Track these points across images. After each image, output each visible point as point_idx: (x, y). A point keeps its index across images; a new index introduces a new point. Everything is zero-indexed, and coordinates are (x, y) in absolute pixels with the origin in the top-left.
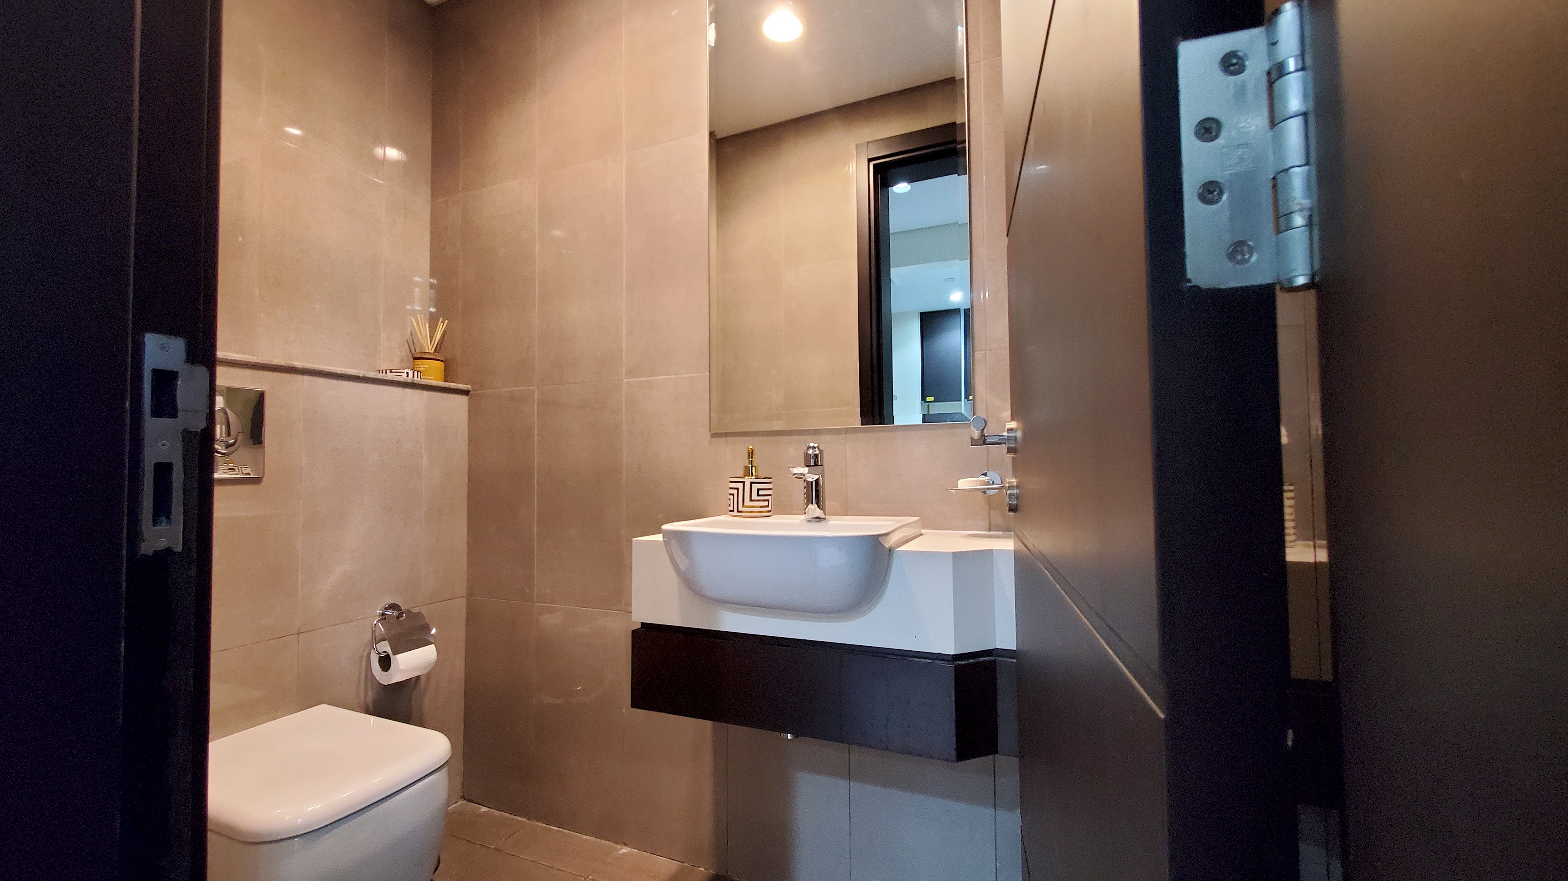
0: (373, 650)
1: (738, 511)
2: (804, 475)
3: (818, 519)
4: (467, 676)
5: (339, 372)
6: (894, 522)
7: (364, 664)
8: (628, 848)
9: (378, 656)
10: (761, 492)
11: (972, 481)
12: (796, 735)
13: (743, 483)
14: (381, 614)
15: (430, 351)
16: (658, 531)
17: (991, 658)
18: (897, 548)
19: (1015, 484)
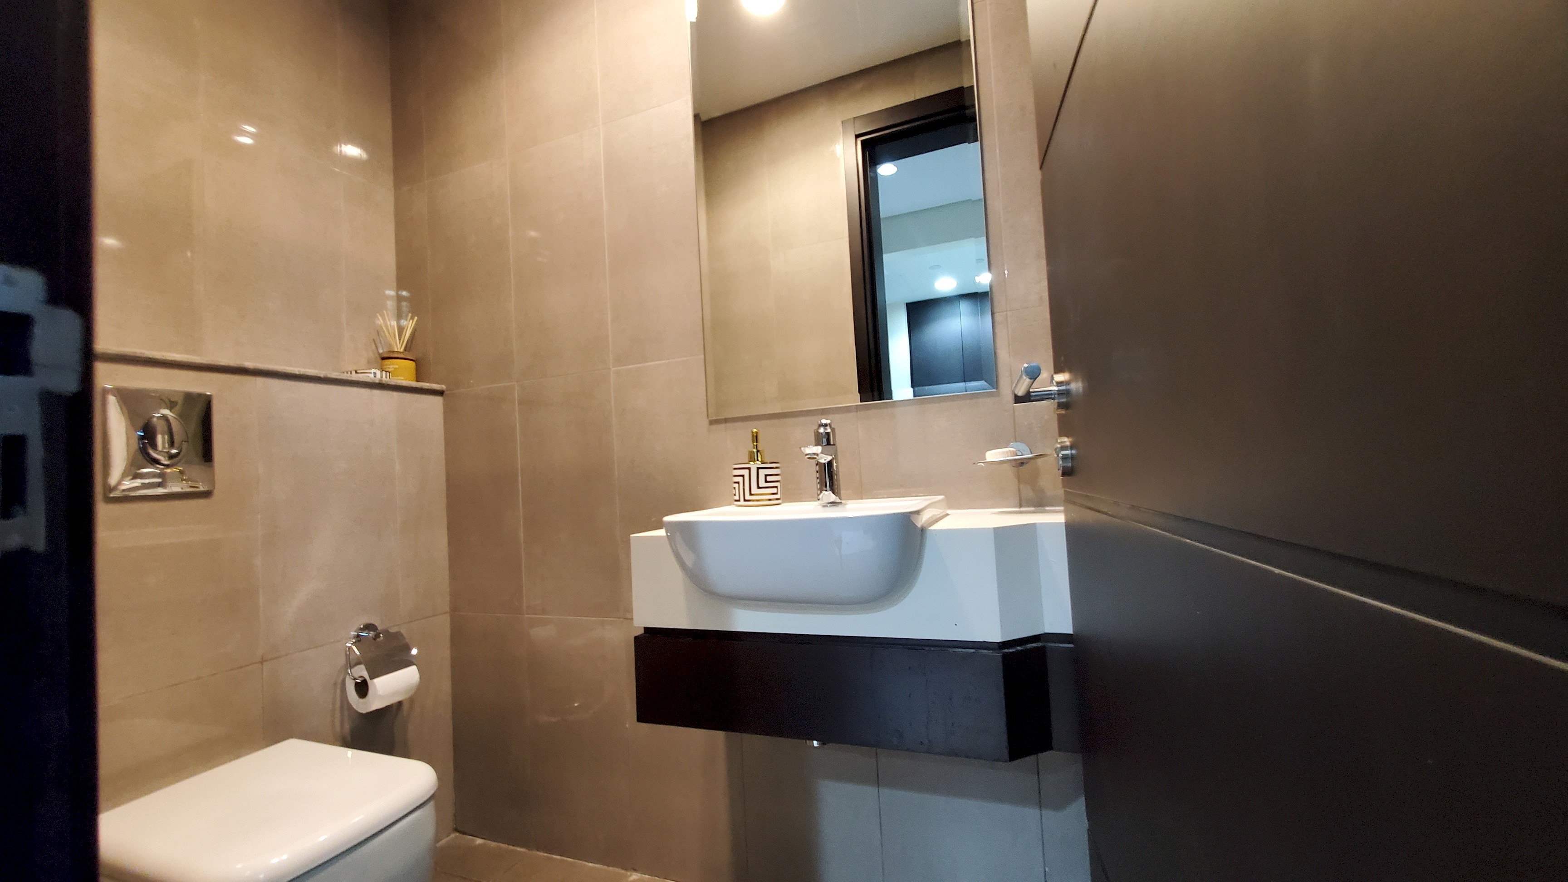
0: (348, 676)
1: (745, 500)
2: (817, 455)
3: (833, 503)
4: (455, 696)
5: (297, 373)
6: (920, 501)
7: (338, 691)
8: (638, 874)
9: (354, 682)
10: (769, 479)
11: (1003, 452)
12: (823, 742)
13: (749, 469)
14: (356, 636)
15: (399, 350)
16: (659, 525)
17: (1039, 644)
18: (930, 526)
19: (1068, 444)
